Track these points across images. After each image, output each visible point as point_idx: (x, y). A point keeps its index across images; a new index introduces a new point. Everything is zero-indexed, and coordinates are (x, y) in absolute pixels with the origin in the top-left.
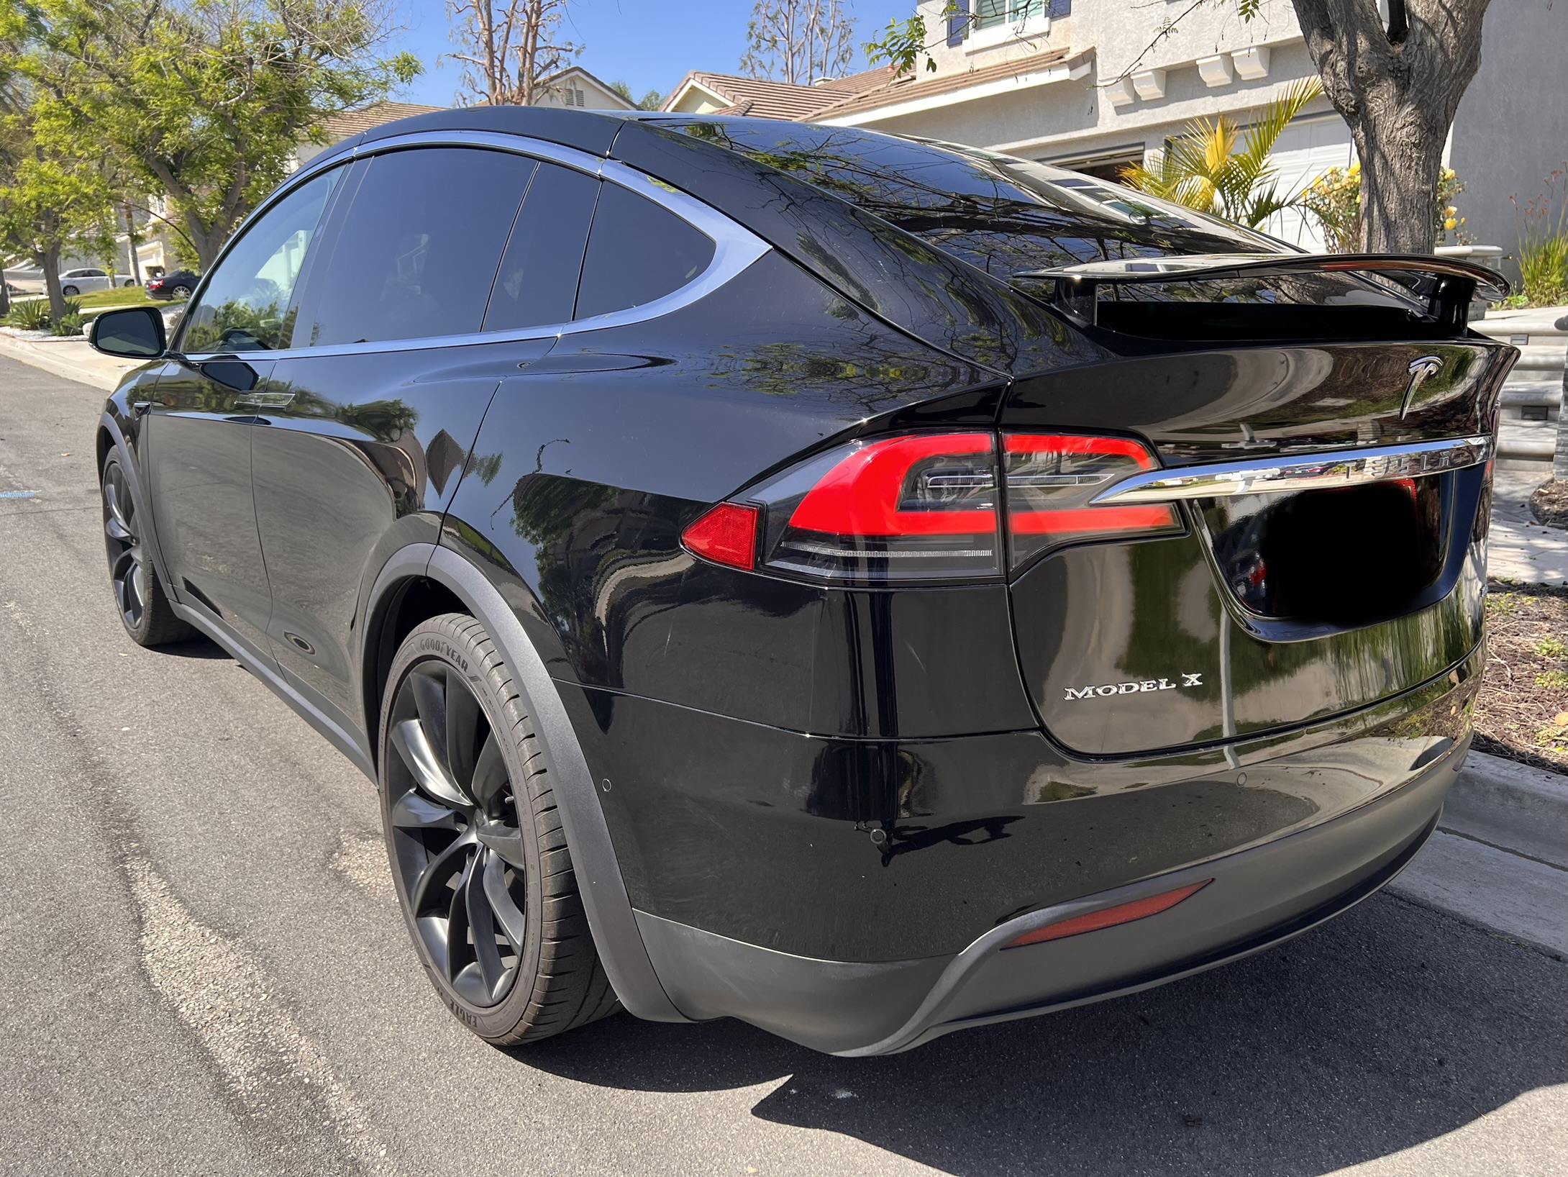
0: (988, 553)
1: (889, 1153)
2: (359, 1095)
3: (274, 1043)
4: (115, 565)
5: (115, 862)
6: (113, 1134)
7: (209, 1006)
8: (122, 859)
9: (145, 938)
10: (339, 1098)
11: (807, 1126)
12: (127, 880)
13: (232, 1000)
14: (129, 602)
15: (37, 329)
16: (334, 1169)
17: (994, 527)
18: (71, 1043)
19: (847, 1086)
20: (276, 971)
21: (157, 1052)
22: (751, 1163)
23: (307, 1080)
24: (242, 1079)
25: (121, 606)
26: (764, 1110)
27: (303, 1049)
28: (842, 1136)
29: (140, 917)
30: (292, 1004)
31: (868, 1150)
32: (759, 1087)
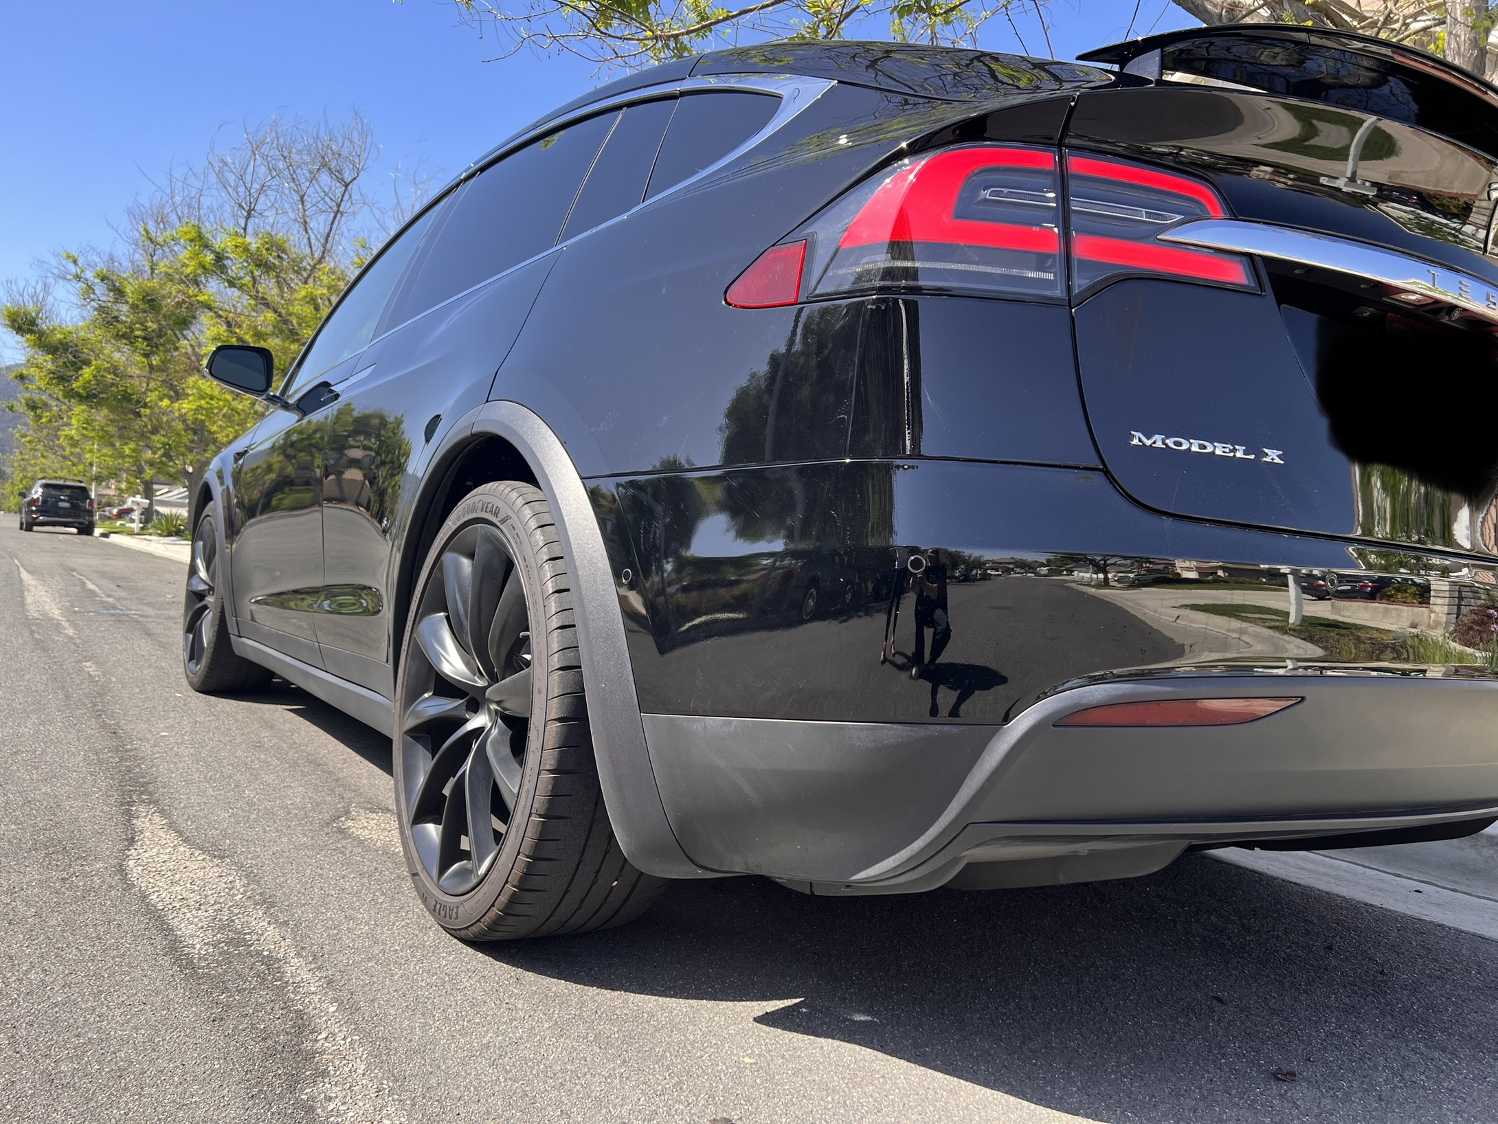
0: (1050, 276)
1: (913, 1065)
2: (319, 968)
3: (240, 926)
4: (188, 619)
5: (122, 804)
6: (47, 968)
7: (180, 897)
8: (130, 804)
9: (133, 851)
10: (296, 968)
11: (818, 1036)
12: (130, 816)
13: (206, 896)
14: (194, 652)
15: (172, 536)
16: (276, 1014)
17: (1057, 249)
18: (29, 906)
19: (867, 1012)
20: (258, 882)
21: (115, 920)
22: (749, 1056)
23: (266, 953)
24: (198, 946)
25: (187, 658)
26: (767, 1019)
27: (269, 933)
28: (857, 1047)
29: (133, 838)
30: (267, 903)
31: (887, 1060)
32: (765, 1003)
